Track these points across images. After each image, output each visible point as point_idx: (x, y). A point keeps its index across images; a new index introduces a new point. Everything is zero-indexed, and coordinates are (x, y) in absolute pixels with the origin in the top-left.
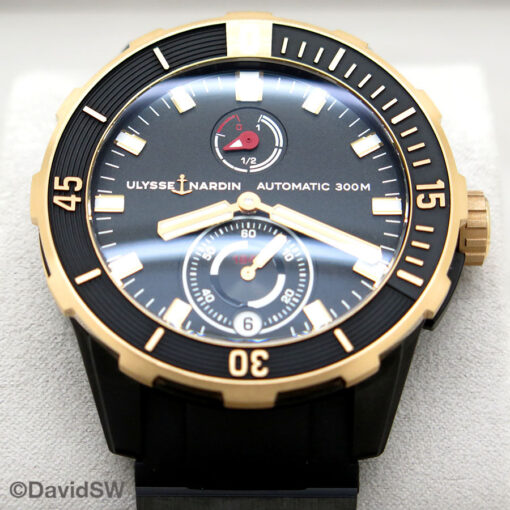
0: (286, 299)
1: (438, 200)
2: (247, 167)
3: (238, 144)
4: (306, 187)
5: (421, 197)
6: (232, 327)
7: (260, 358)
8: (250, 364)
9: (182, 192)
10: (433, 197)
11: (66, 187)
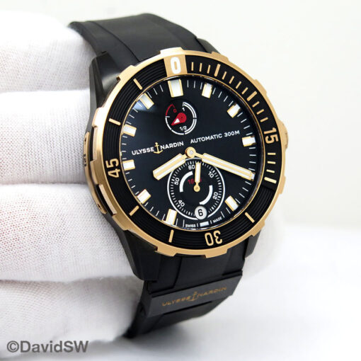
0: (215, 198)
1: (275, 138)
2: (183, 132)
3: (177, 121)
4: (212, 138)
5: (267, 138)
6: (195, 217)
7: (217, 234)
8: (214, 238)
9: (158, 152)
10: (272, 137)
11: (112, 166)
